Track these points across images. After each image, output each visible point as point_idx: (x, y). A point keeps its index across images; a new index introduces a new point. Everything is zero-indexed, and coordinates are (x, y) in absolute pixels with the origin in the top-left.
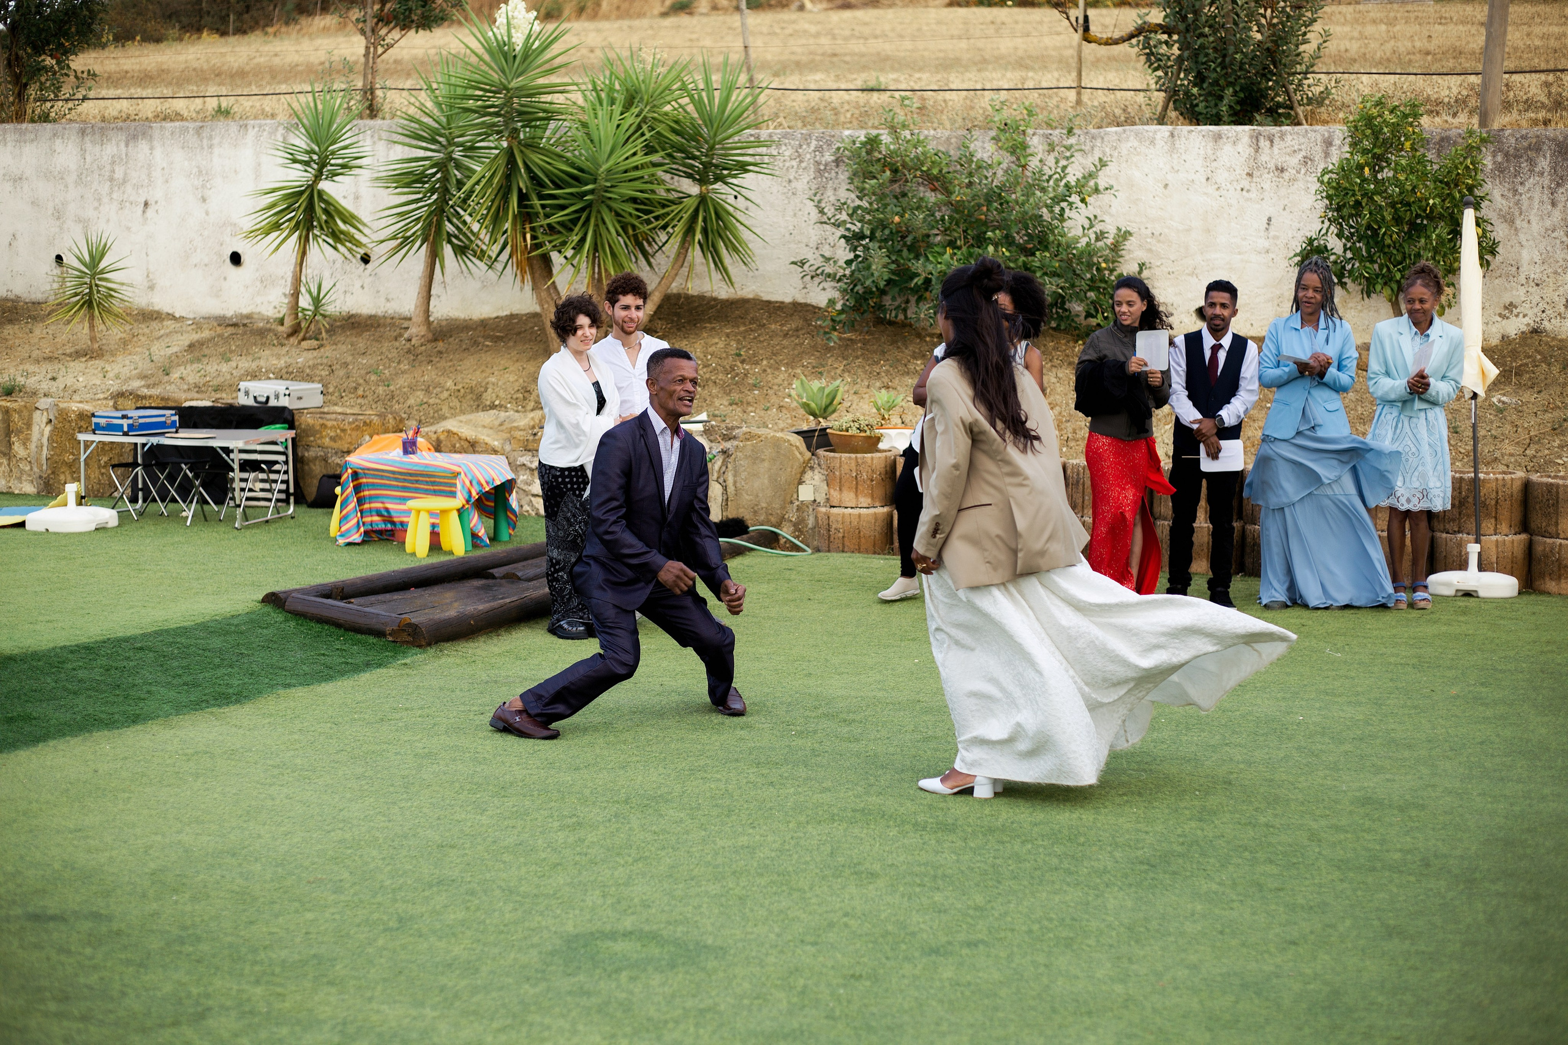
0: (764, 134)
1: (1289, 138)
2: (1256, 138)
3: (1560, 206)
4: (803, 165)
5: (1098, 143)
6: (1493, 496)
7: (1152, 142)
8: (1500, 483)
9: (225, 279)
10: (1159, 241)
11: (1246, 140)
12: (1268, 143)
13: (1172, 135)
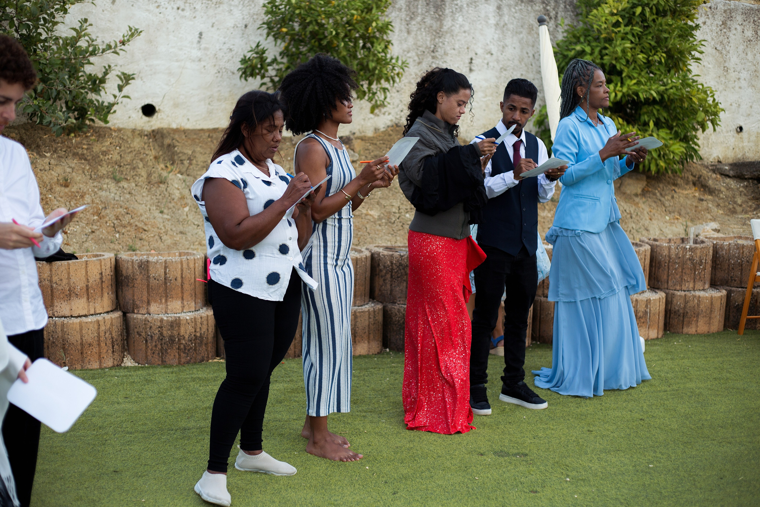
3: (413, 34)
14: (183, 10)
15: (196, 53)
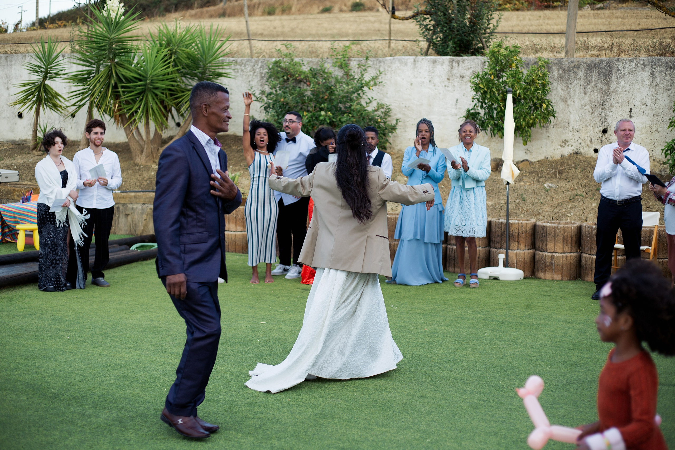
0: (239, 60)
1: (466, 62)
2: (451, 62)
3: (588, 94)
4: (255, 74)
5: (382, 64)
6: (517, 231)
7: (406, 64)
8: (520, 225)
9: (16, 124)
10: (408, 110)
11: (447, 63)
12: (457, 64)
13: (415, 61)
14: (448, 87)
15: (454, 111)
